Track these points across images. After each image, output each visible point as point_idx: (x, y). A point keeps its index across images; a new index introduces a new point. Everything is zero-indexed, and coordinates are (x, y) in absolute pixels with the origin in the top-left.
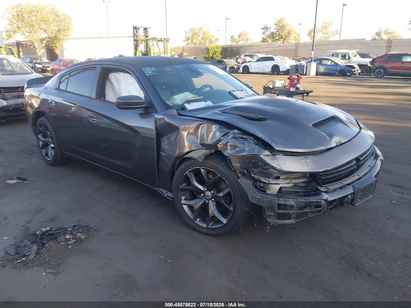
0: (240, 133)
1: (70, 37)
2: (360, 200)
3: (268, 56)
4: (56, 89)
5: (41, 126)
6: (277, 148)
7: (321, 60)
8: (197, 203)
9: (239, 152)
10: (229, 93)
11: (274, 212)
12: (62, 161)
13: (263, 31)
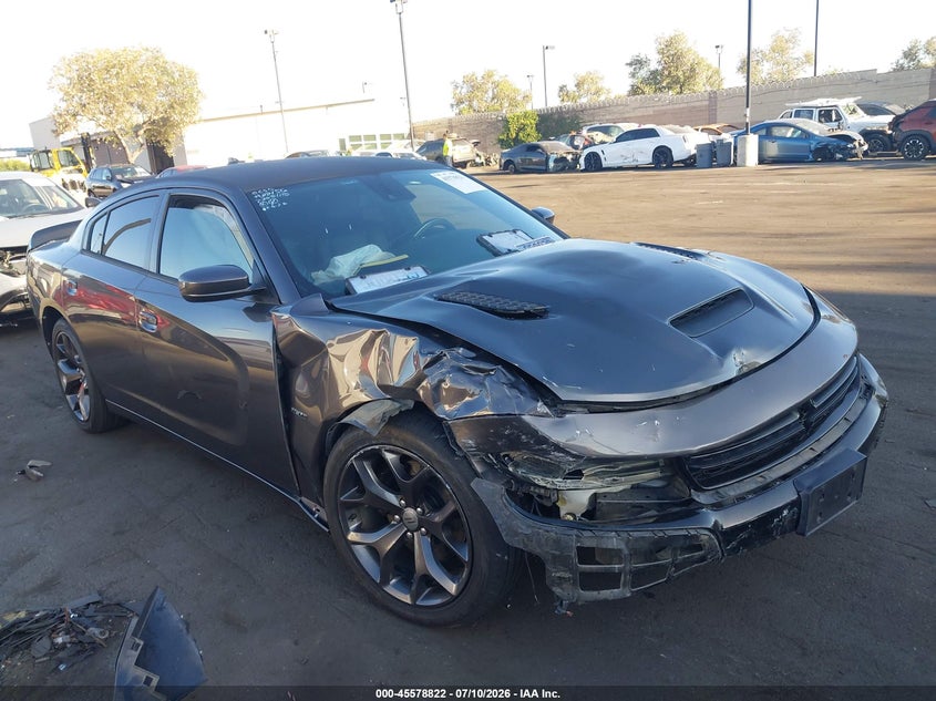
0: (474, 355)
1: (196, 118)
2: (819, 518)
3: (643, 127)
4: (82, 251)
5: (60, 341)
6: (564, 395)
7: (769, 127)
8: (388, 540)
9: (470, 407)
10: (478, 240)
11: (571, 571)
12: (108, 422)
13: (631, 69)
